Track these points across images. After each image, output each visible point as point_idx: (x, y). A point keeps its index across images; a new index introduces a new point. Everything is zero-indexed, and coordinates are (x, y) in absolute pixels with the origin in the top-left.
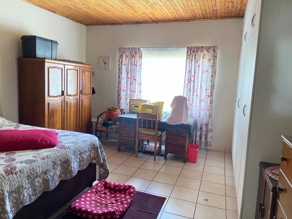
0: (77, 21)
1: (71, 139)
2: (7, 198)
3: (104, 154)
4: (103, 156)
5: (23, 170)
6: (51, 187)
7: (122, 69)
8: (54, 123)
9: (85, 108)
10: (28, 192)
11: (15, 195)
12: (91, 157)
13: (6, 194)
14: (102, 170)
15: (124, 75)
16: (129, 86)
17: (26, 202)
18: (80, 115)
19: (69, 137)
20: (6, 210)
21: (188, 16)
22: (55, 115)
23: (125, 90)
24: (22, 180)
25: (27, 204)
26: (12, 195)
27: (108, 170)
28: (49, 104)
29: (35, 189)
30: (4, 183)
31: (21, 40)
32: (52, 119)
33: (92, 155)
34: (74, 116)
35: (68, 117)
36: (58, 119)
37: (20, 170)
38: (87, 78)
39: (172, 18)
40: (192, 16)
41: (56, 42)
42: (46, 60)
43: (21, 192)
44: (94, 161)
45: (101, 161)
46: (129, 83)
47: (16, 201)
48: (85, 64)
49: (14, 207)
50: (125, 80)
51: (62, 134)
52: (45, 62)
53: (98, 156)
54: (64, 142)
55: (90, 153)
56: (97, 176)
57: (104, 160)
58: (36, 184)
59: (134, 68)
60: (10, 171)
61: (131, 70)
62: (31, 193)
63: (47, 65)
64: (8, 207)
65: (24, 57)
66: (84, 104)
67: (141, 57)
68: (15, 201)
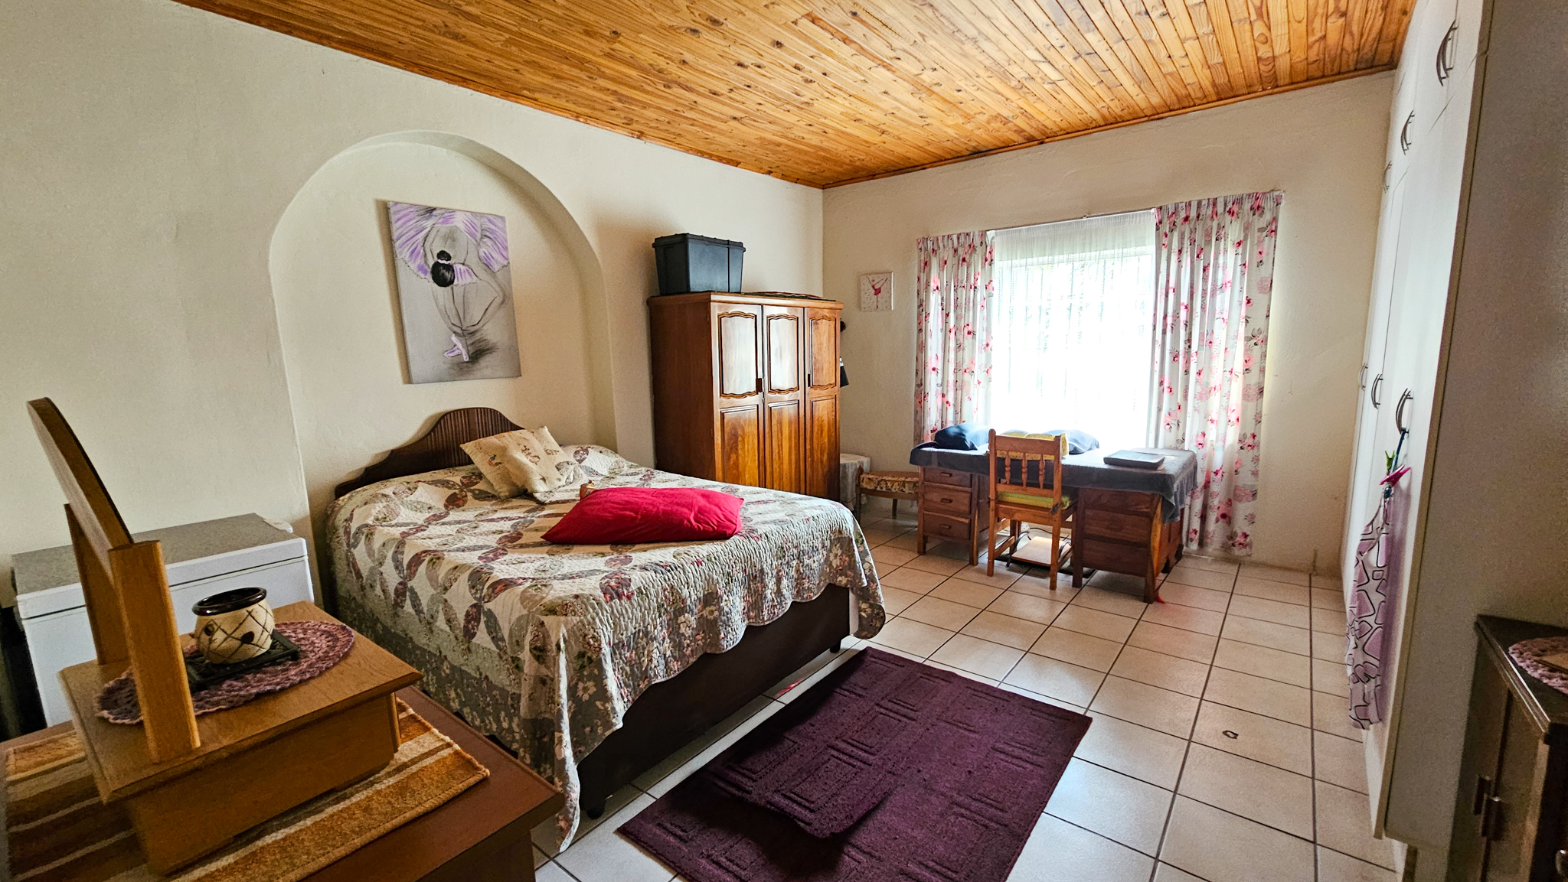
0: (797, 181)
1: (775, 511)
2: (609, 659)
3: (869, 561)
4: (866, 566)
5: (646, 589)
6: (724, 643)
7: (928, 305)
8: (738, 467)
9: (821, 426)
10: (661, 648)
11: (628, 655)
12: (830, 565)
13: (606, 650)
14: (864, 606)
15: (934, 322)
16: (952, 355)
17: (656, 676)
18: (808, 447)
19: (770, 506)
20: (606, 691)
21: (1155, 100)
22: (740, 446)
23: (939, 367)
24: (644, 615)
25: (659, 680)
26: (620, 654)
27: (881, 608)
28: (722, 415)
29: (680, 642)
30: (601, 620)
31: (654, 249)
32: (733, 457)
33: (836, 563)
34: (790, 448)
35: (776, 451)
36: (749, 459)
37: (639, 588)
38: (825, 339)
39: (1096, 115)
40: (1171, 99)
41: (740, 245)
42: (713, 297)
43: (644, 649)
44: (842, 580)
45: (861, 579)
46: (952, 344)
47: (632, 670)
48: (819, 299)
49: (627, 686)
50: (940, 335)
51: (756, 498)
52: (710, 301)
53: (852, 565)
54: (757, 519)
55: (828, 556)
56: (854, 625)
57: (871, 579)
58: (682, 630)
59: (967, 299)
60: (615, 590)
61: (956, 307)
62: (668, 653)
63: (715, 310)
64: (612, 684)
65: (662, 295)
66: (816, 414)
67: (988, 261)
68: (628, 669)
